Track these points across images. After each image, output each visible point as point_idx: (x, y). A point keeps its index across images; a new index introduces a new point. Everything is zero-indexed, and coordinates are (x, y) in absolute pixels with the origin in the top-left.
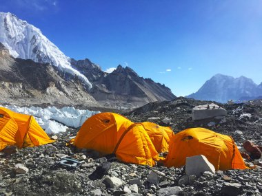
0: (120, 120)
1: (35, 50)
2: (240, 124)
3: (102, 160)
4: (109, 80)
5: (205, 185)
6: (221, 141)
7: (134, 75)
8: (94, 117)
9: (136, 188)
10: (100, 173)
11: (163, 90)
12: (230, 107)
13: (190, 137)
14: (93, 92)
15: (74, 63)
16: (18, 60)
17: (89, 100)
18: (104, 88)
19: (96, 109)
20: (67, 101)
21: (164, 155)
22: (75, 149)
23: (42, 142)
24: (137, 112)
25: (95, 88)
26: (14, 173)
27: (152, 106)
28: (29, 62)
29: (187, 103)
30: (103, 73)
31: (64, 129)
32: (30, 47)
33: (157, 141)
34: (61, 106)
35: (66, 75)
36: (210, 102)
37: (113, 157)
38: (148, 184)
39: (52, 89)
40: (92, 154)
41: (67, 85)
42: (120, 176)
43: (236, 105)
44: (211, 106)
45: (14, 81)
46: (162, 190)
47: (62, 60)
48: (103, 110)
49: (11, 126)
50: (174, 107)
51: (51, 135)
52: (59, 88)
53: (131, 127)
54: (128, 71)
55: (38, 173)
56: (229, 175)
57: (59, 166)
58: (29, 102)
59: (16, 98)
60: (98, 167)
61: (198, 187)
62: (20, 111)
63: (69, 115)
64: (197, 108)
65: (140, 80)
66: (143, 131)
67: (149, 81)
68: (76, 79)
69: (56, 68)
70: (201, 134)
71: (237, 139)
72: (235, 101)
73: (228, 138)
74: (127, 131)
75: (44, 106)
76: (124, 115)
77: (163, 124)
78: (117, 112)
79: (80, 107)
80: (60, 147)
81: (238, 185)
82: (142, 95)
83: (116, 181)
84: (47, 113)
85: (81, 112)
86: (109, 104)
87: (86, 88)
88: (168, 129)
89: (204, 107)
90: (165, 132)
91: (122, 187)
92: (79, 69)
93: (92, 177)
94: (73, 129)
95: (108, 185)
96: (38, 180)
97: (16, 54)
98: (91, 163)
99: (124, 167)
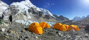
0: (60, 24)
1: (48, 14)
2: (79, 24)
3: (58, 30)
4: (59, 17)
5: (73, 34)
6: (76, 27)
7: (63, 17)
8: (56, 23)
9: (63, 35)
10: (57, 33)
11: (68, 19)
12: (77, 21)
13: (71, 26)
14: (56, 20)
15: (53, 15)
16: (45, 15)
17: (56, 21)
18: (58, 19)
19: (57, 22)
20: (52, 21)
21: (67, 29)
22: (54, 29)
23: (49, 27)
24: (63, 23)
25: (56, 19)
26: (46, 31)
27: (66, 21)
28: (47, 15)
29: (71, 21)
30: (58, 16)
31: (52, 25)
32: (47, 13)
33: (66, 27)
34: (51, 22)
35: (52, 17)
36: (74, 21)
37: (59, 30)
38: (65, 34)
39: (50, 19)
40: (56, 29)
41: (52, 18)
42: (60, 33)
43: (78, 21)
44: (75, 21)
45: (45, 18)
46: (67, 35)
47: (51, 15)
48: (58, 22)
49: (45, 25)
50: (69, 22)
51: (50, 26)
52: (51, 19)
53: (62, 25)
54: (62, 16)
55: (49, 32)
56: (76, 31)
57: (51, 31)
58: (47, 21)
59: (45, 20)
60: (57, 32)
61: (72, 34)
62: (46, 22)
63: (53, 23)
64: (73, 22)
65: (64, 17)
66: (64, 26)
67: (65, 17)
68: (54, 17)
69: (51, 16)
70: (73, 26)
71: (78, 26)
72: (78, 20)
73: (77, 26)
74: (61, 26)
75: (49, 22)
76: (61, 23)
77: (67, 24)
78: (60, 23)
79: (54, 22)
80: (52, 28)
81: (77, 33)
82: (64, 20)
83: (60, 34)
84: (49, 23)
85: (54, 23)
86: (59, 21)
87: (55, 19)
88: (68, 25)
89: (74, 22)
90: (68, 26)
91: (61, 35)
92: (54, 16)
93: (56, 33)
94: (53, 25)
95: (59, 34)
96: (49, 33)
97: (45, 14)
98: (56, 31)
99: (61, 32)
